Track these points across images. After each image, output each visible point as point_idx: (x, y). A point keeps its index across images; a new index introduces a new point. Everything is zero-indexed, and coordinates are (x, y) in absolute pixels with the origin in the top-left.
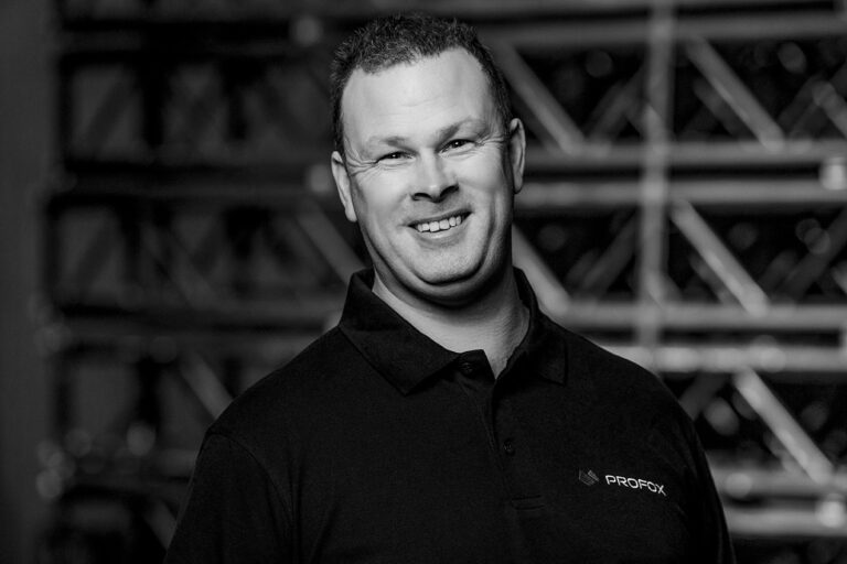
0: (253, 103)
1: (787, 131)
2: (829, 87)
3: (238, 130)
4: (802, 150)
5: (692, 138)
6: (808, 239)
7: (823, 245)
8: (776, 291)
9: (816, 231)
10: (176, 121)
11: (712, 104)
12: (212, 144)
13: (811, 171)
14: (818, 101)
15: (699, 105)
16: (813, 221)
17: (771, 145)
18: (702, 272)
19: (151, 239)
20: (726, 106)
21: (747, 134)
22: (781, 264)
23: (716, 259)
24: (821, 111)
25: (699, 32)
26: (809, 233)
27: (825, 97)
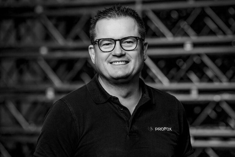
0: (23, 30)
1: (174, 35)
2: (185, 23)
3: (19, 38)
4: (179, 40)
6: (180, 64)
7: (185, 66)
8: (172, 79)
9: (182, 62)
11: (152, 27)
12: (12, 41)
13: (181, 45)
14: (182, 26)
16: (181, 60)
17: (170, 39)
18: (151, 74)
20: (157, 28)
21: (163, 36)
22: (173, 72)
23: (154, 70)
24: (183, 29)
25: (149, 8)
26: (180, 63)
27: (184, 25)
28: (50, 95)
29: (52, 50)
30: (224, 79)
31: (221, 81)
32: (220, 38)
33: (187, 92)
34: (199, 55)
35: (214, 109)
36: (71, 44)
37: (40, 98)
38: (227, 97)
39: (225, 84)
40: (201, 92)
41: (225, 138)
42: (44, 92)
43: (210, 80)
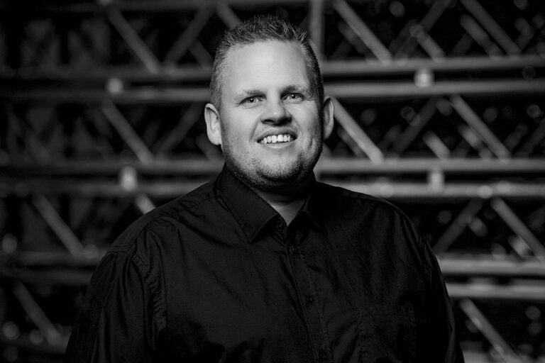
0: (74, 41)
1: (394, 54)
2: (419, 27)
3: (65, 57)
4: (403, 64)
5: (338, 58)
6: (409, 117)
7: (417, 122)
8: (388, 149)
9: (413, 113)
10: (28, 52)
11: (350, 36)
12: (50, 66)
13: (409, 77)
14: (412, 34)
15: (341, 38)
16: (411, 108)
17: (384, 61)
18: (345, 138)
19: (14, 125)
20: (358, 38)
22: (392, 134)
23: (352, 131)
24: (414, 40)
26: (408, 114)
27: (417, 32)
28: (129, 181)
29: (133, 84)
30: (501, 150)
31: (495, 156)
32: (494, 61)
33: (422, 177)
34: (447, 97)
35: (480, 215)
36: (173, 72)
37: (107, 189)
38: (505, 188)
39: (504, 162)
40: (450, 177)
41: (502, 279)
42: (115, 177)
43: (473, 153)
